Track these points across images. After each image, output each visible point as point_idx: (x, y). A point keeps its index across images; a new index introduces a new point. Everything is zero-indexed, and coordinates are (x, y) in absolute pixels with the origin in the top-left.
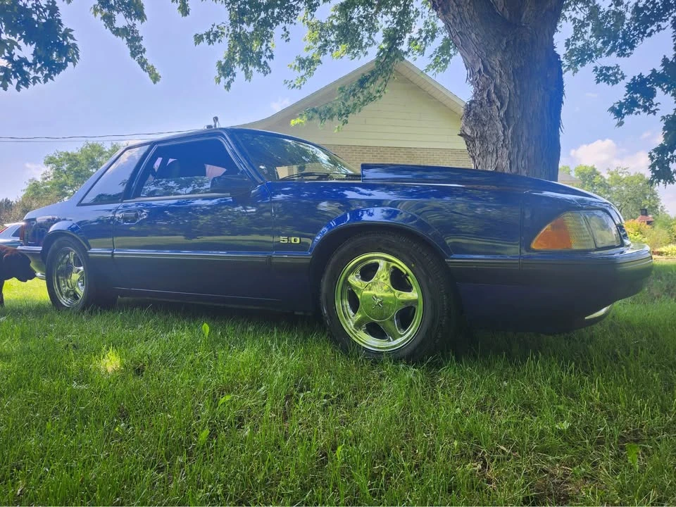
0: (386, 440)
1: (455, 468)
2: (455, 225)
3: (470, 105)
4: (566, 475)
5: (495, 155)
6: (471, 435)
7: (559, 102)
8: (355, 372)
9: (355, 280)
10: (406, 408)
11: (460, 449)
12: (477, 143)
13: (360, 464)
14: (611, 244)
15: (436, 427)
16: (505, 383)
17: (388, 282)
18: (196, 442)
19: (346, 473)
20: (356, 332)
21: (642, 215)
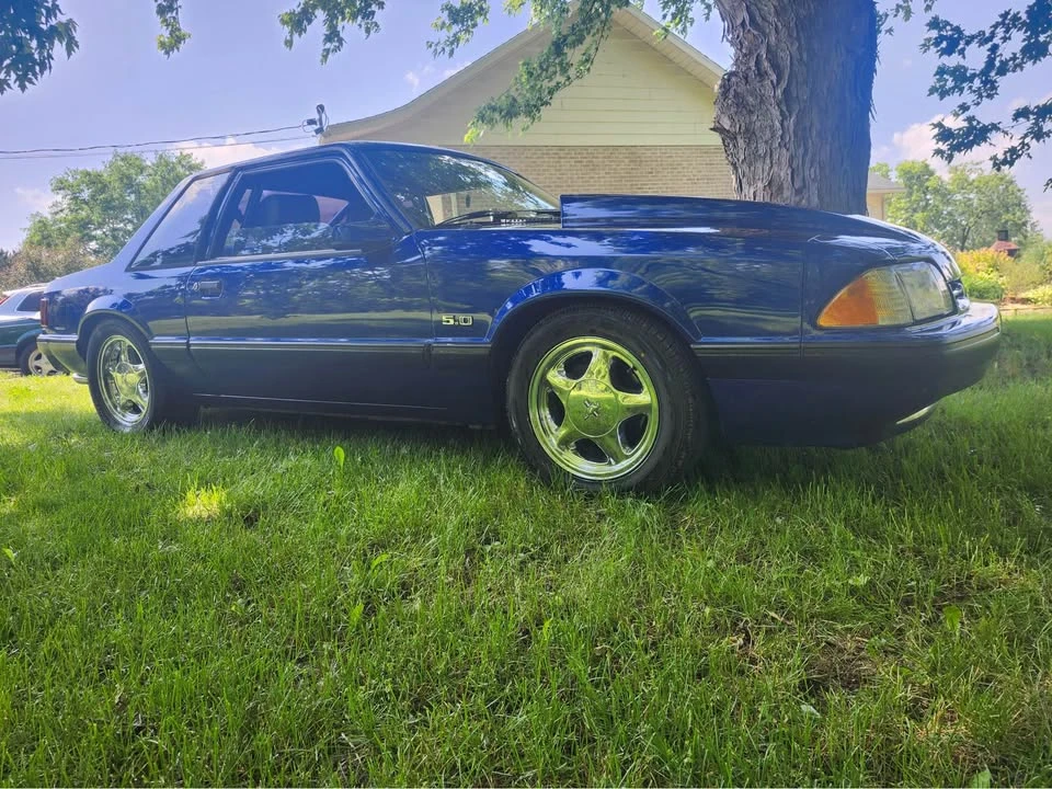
0: (611, 609)
1: (706, 645)
2: (705, 289)
3: (729, 80)
4: (859, 649)
5: (768, 161)
6: (728, 598)
7: (870, 71)
8: (562, 512)
9: (557, 378)
10: (637, 562)
11: (714, 617)
12: (741, 142)
13: (577, 643)
14: (939, 312)
15: (680, 588)
16: (778, 520)
17: (607, 381)
18: (346, 622)
19: (558, 656)
20: (561, 454)
21: (1000, 240)
